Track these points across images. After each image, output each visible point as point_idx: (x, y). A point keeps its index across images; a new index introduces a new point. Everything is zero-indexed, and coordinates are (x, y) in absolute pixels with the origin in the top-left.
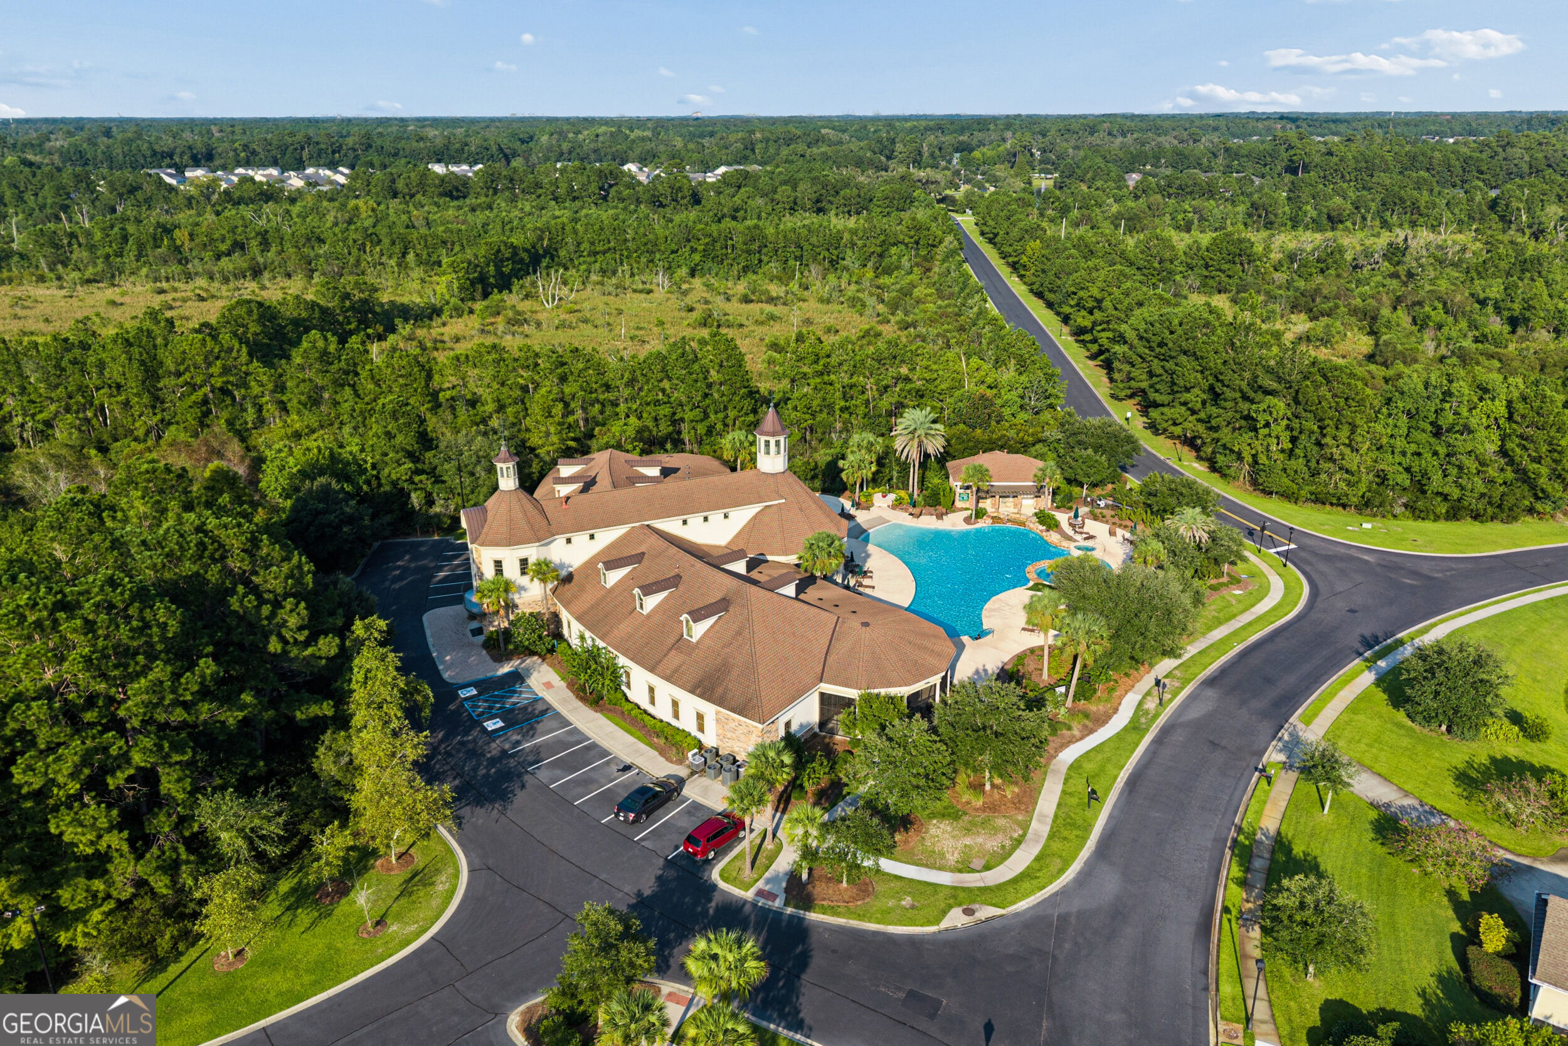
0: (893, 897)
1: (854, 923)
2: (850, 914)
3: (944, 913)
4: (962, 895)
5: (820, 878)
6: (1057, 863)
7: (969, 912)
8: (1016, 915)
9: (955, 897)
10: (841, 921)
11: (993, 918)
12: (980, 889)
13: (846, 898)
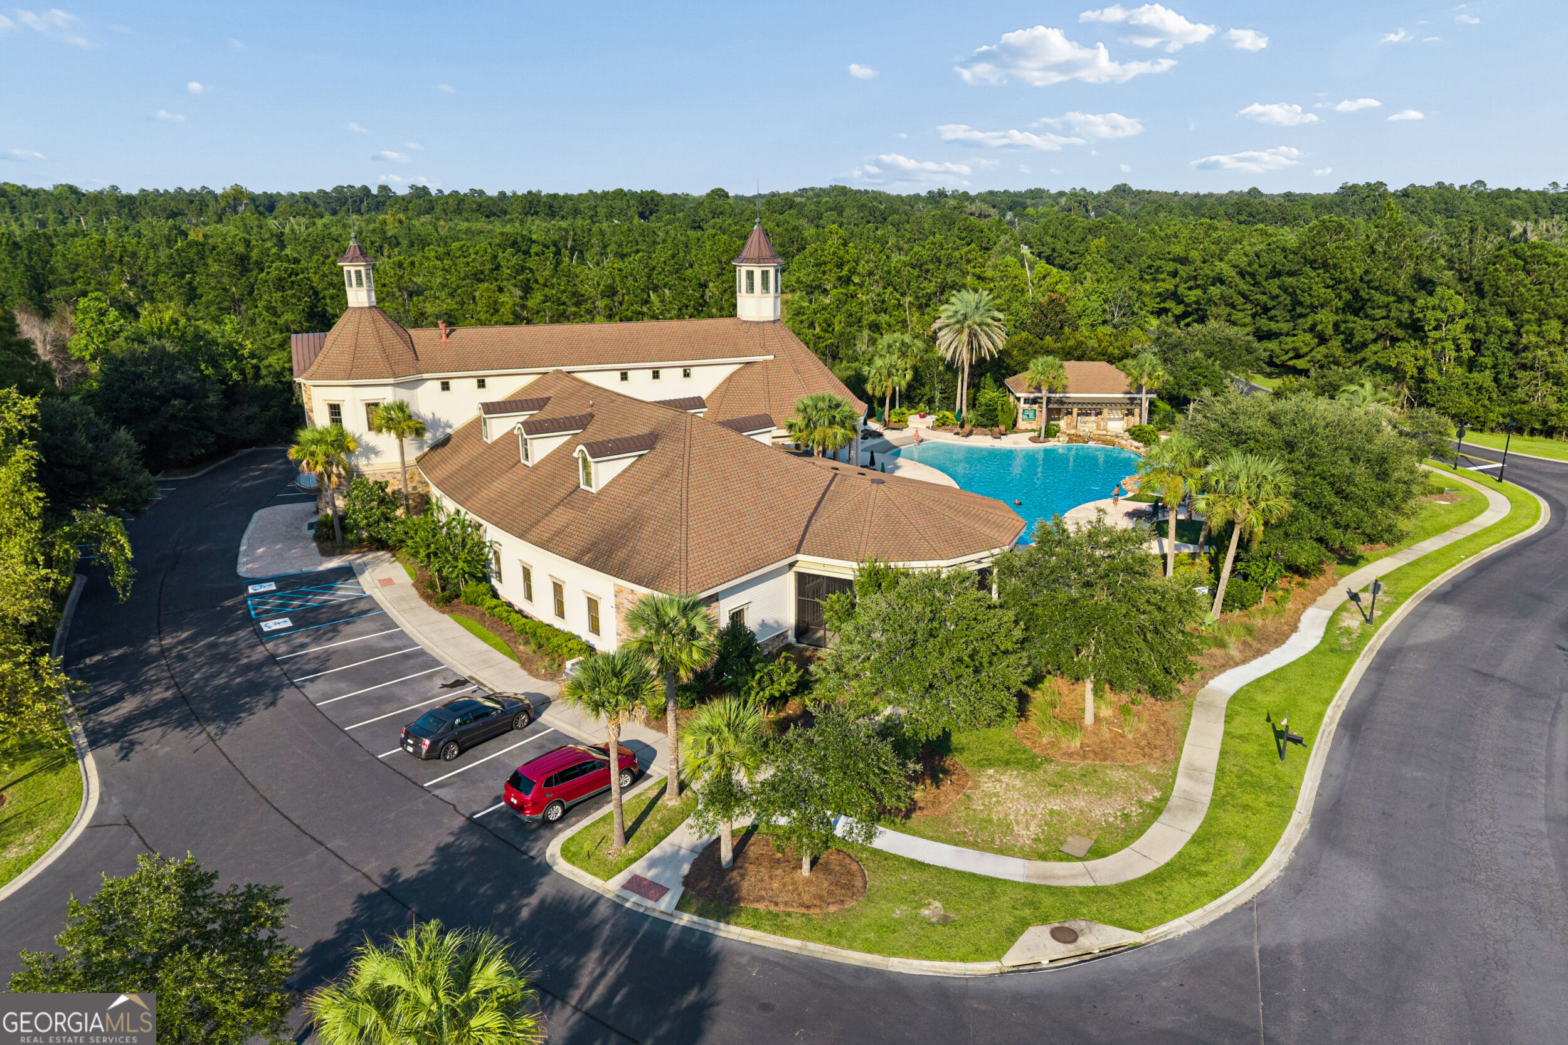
0: (903, 900)
1: (818, 949)
2: (809, 930)
3: (1012, 934)
4: (1047, 901)
5: (758, 861)
6: (1238, 851)
7: (1064, 935)
8: (1168, 945)
9: (1033, 905)
10: (790, 944)
11: (1116, 950)
12: (1084, 890)
13: (806, 898)
